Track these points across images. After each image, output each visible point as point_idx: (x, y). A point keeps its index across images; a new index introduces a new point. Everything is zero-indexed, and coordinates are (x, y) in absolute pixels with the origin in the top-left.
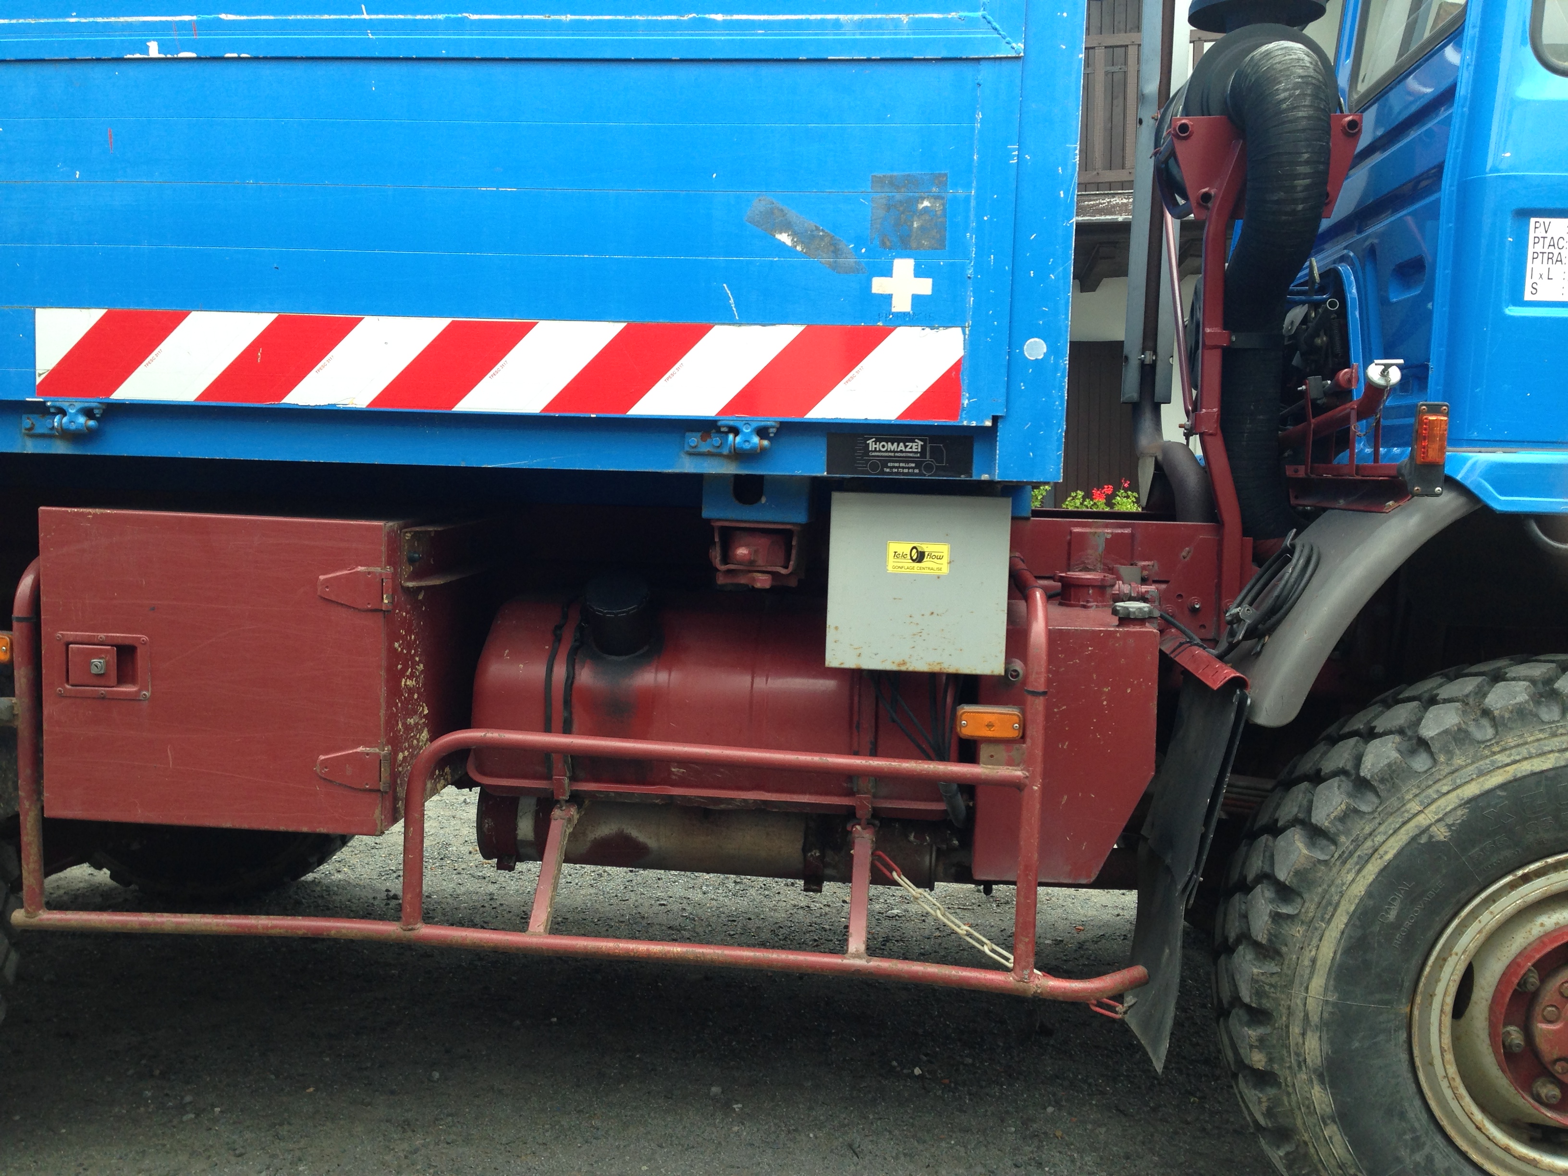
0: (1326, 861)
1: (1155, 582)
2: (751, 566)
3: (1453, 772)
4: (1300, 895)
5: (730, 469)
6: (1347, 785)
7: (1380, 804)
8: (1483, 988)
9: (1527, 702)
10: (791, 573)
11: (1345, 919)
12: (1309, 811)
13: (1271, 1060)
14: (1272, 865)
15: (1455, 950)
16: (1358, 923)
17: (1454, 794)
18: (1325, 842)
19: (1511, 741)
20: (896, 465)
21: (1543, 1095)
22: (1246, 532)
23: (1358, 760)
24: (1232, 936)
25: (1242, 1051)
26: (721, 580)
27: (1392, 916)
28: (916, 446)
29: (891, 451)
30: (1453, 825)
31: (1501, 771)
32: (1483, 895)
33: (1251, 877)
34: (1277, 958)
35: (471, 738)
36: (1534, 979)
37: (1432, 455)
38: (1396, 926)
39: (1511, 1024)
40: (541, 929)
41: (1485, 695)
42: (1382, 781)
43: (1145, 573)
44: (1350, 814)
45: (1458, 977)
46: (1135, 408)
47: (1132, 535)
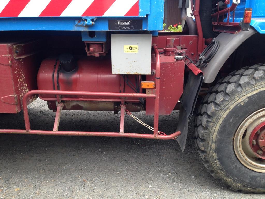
0: (218, 110)
1: (184, 49)
2: (94, 52)
3: (246, 91)
4: (212, 117)
5: (86, 29)
6: (223, 94)
7: (230, 98)
8: (248, 133)
9: (263, 76)
10: (104, 53)
11: (221, 122)
12: (215, 99)
13: (205, 148)
14: (207, 110)
15: (244, 126)
16: (224, 122)
17: (246, 96)
18: (218, 106)
19: (259, 84)
20: (125, 27)
21: (259, 153)
22: (204, 37)
23: (226, 88)
24: (198, 124)
25: (199, 147)
26: (88, 55)
27: (231, 121)
28: (129, 23)
29: (123, 24)
30: (245, 102)
31: (256, 91)
32: (250, 116)
33: (202, 113)
34: (207, 129)
35: (35, 92)
36: (259, 132)
37: (248, 21)
38: (232, 123)
39: (254, 140)
40: (56, 130)
41: (254, 74)
42: (231, 93)
43: (182, 47)
44: (224, 100)
45: (244, 132)
46: (181, 9)
47: (180, 39)
